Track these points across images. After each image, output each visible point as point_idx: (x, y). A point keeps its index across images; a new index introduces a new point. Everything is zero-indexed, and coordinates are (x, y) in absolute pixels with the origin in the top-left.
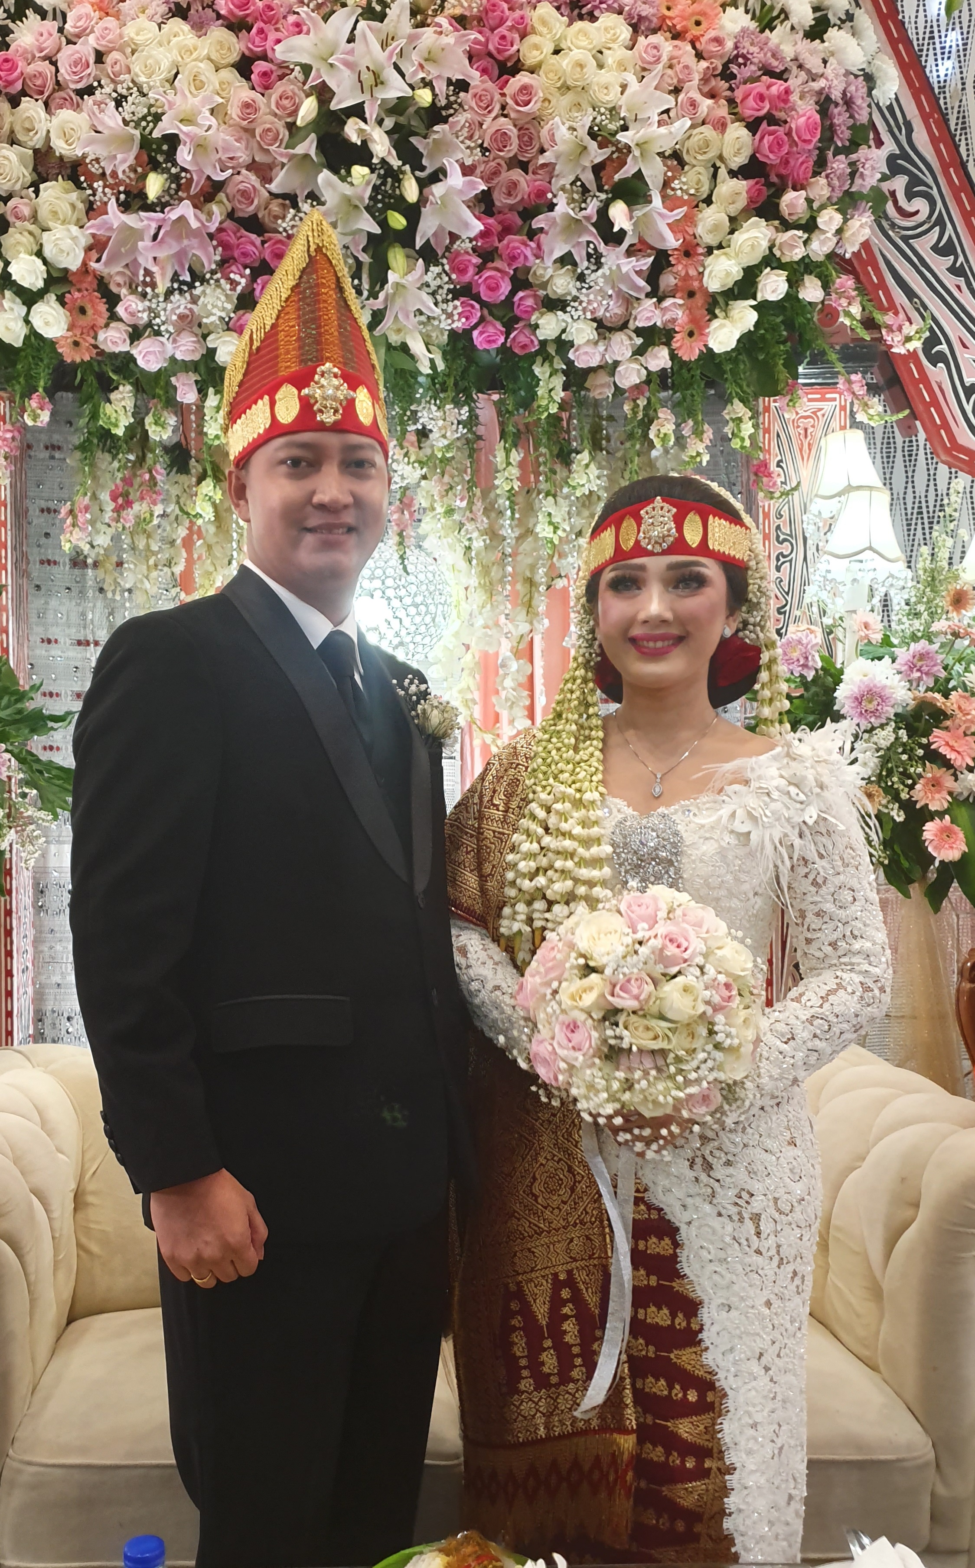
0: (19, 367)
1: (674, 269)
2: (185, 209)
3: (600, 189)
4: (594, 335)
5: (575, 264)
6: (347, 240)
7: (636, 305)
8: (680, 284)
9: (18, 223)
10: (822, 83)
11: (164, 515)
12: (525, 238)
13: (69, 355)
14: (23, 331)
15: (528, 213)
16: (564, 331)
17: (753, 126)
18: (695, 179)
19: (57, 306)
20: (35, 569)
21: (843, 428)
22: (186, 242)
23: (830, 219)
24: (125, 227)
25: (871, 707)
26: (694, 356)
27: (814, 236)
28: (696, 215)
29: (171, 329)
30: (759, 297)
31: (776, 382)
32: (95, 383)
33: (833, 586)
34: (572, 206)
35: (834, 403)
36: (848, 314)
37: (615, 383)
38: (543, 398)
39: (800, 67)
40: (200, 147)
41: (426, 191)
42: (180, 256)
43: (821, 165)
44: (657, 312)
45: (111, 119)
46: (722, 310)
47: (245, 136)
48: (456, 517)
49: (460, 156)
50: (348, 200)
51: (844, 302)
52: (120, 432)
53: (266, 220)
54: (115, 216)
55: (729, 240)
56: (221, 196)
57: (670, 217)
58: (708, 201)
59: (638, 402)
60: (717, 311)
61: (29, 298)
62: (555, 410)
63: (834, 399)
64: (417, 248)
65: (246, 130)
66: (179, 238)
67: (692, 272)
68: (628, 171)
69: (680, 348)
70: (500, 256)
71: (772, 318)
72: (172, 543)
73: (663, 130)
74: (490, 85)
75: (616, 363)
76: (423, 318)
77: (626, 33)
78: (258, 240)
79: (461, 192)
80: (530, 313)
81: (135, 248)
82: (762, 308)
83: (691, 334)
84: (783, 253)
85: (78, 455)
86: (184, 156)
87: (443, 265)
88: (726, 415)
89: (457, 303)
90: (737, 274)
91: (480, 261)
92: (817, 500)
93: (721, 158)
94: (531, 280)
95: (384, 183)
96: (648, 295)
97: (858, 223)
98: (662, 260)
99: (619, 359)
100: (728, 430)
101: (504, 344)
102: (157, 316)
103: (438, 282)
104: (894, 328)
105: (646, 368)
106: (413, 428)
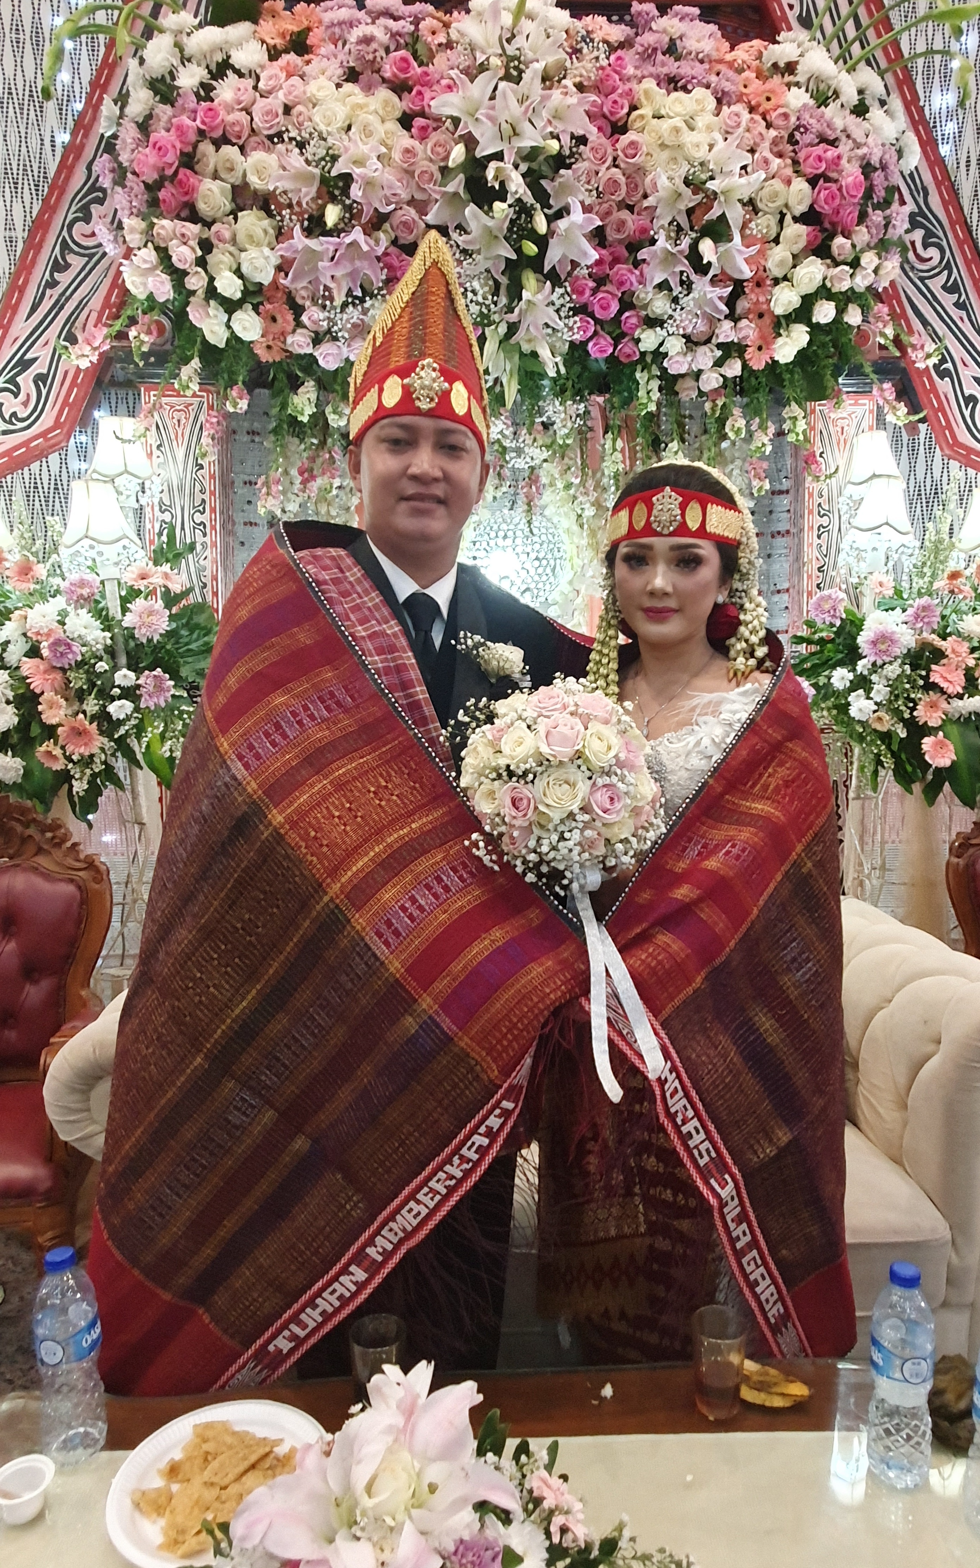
0: (223, 364)
1: (748, 296)
2: (357, 234)
3: (692, 229)
4: (684, 348)
5: (670, 290)
6: (489, 264)
7: (718, 325)
8: (752, 308)
9: (221, 245)
10: (864, 150)
11: (340, 487)
12: (631, 267)
13: (265, 356)
14: (225, 335)
15: (633, 247)
16: (661, 344)
17: (813, 182)
18: (766, 222)
19: (253, 313)
20: (240, 529)
21: (871, 428)
22: (358, 263)
23: (869, 260)
24: (307, 249)
25: (883, 647)
26: (762, 366)
27: (857, 272)
28: (767, 252)
29: (346, 335)
30: (813, 321)
31: (824, 389)
32: (285, 380)
33: (859, 553)
34: (669, 241)
35: (865, 407)
36: (883, 335)
37: (698, 387)
38: (643, 398)
39: (848, 136)
40: (369, 183)
41: (553, 225)
42: (352, 275)
43: (862, 217)
44: (734, 331)
45: (296, 160)
46: (785, 330)
47: (406, 176)
48: (572, 492)
49: (581, 198)
50: (488, 231)
51: (880, 325)
52: (305, 419)
54: (299, 240)
55: (792, 273)
56: (387, 226)
57: (746, 253)
58: (776, 241)
59: (716, 402)
60: (781, 331)
61: (230, 306)
62: (654, 408)
63: (865, 405)
64: (545, 272)
65: (406, 171)
66: (352, 260)
67: (762, 299)
68: (714, 214)
69: (750, 359)
70: (611, 281)
71: (820, 338)
72: (348, 509)
73: (743, 180)
74: (603, 140)
75: (700, 372)
76: (550, 331)
77: (712, 103)
79: (581, 227)
80: (634, 329)
81: (316, 269)
82: (815, 329)
83: (760, 348)
84: (833, 285)
85: (272, 438)
86: (356, 192)
87: (566, 287)
88: (785, 414)
89: (577, 318)
90: (796, 302)
91: (595, 285)
92: (849, 486)
93: (786, 206)
94: (635, 302)
95: (519, 218)
96: (726, 317)
97: (889, 265)
98: (739, 288)
99: (703, 368)
100: (786, 427)
101: (613, 354)
102: (336, 324)
103: (562, 301)
104: (916, 348)
105: (723, 376)
106: (538, 420)
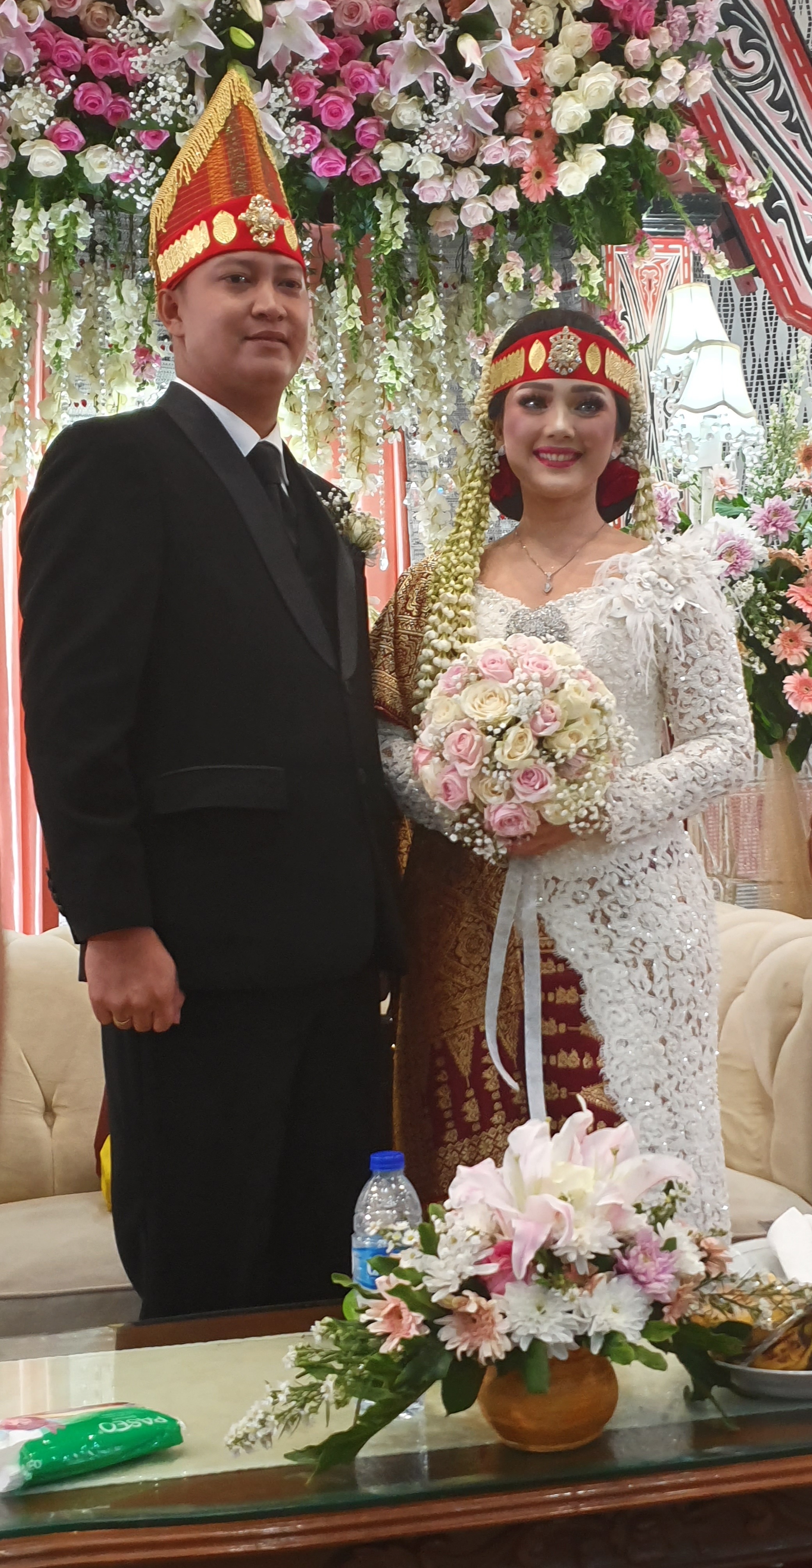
1: (522, 107)
3: (448, 22)
4: (440, 170)
5: (421, 94)
6: (183, 53)
7: (483, 142)
8: (527, 123)
12: (369, 64)
15: (372, 38)
16: (409, 163)
18: (541, 17)
21: (687, 281)
22: (3, 40)
23: (673, 69)
26: (542, 198)
27: (658, 84)
28: (542, 55)
30: (607, 142)
31: (624, 229)
34: (419, 35)
35: (678, 254)
36: (694, 165)
37: (459, 222)
38: (385, 233)
41: (270, 9)
43: (661, 14)
44: (505, 150)
46: (570, 153)
50: (184, 10)
51: (690, 153)
53: (89, 22)
55: (576, 82)
57: (516, 55)
58: (554, 41)
59: (485, 242)
60: (565, 153)
62: (400, 247)
63: (677, 251)
64: (260, 66)
67: (540, 112)
68: (477, 6)
69: (527, 189)
70: (343, 80)
71: (618, 163)
75: (462, 201)
78: (80, 43)
79: (306, 13)
80: (372, 142)
82: (610, 153)
83: (538, 175)
84: (628, 99)
87: (286, 87)
88: (574, 261)
89: (300, 127)
90: (584, 117)
91: (322, 84)
92: (665, 354)
94: (374, 108)
96: (495, 132)
97: (700, 75)
98: (510, 98)
99: (465, 196)
100: (576, 277)
101: (344, 173)
103: (280, 104)
104: (738, 181)
105: (493, 208)
